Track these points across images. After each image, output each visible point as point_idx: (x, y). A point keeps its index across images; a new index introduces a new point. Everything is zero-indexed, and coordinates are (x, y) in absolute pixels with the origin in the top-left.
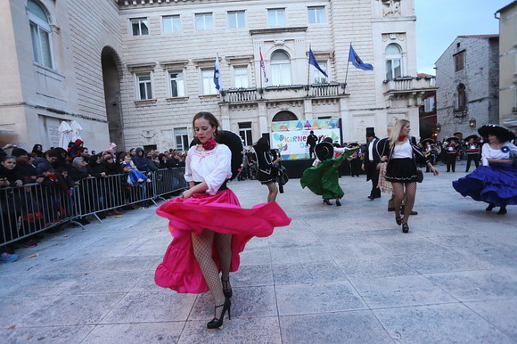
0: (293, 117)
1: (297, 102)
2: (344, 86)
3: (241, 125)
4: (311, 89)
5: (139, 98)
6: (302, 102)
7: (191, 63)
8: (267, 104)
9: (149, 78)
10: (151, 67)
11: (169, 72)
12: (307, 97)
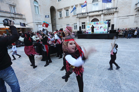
0: (98, 20)
1: (99, 15)
2: (116, 8)
3: (83, 23)
4: (104, 11)
5: (59, 17)
6: (100, 15)
7: (70, 7)
8: (89, 17)
9: (61, 12)
10: (61, 9)
11: (66, 10)
12: (102, 14)
